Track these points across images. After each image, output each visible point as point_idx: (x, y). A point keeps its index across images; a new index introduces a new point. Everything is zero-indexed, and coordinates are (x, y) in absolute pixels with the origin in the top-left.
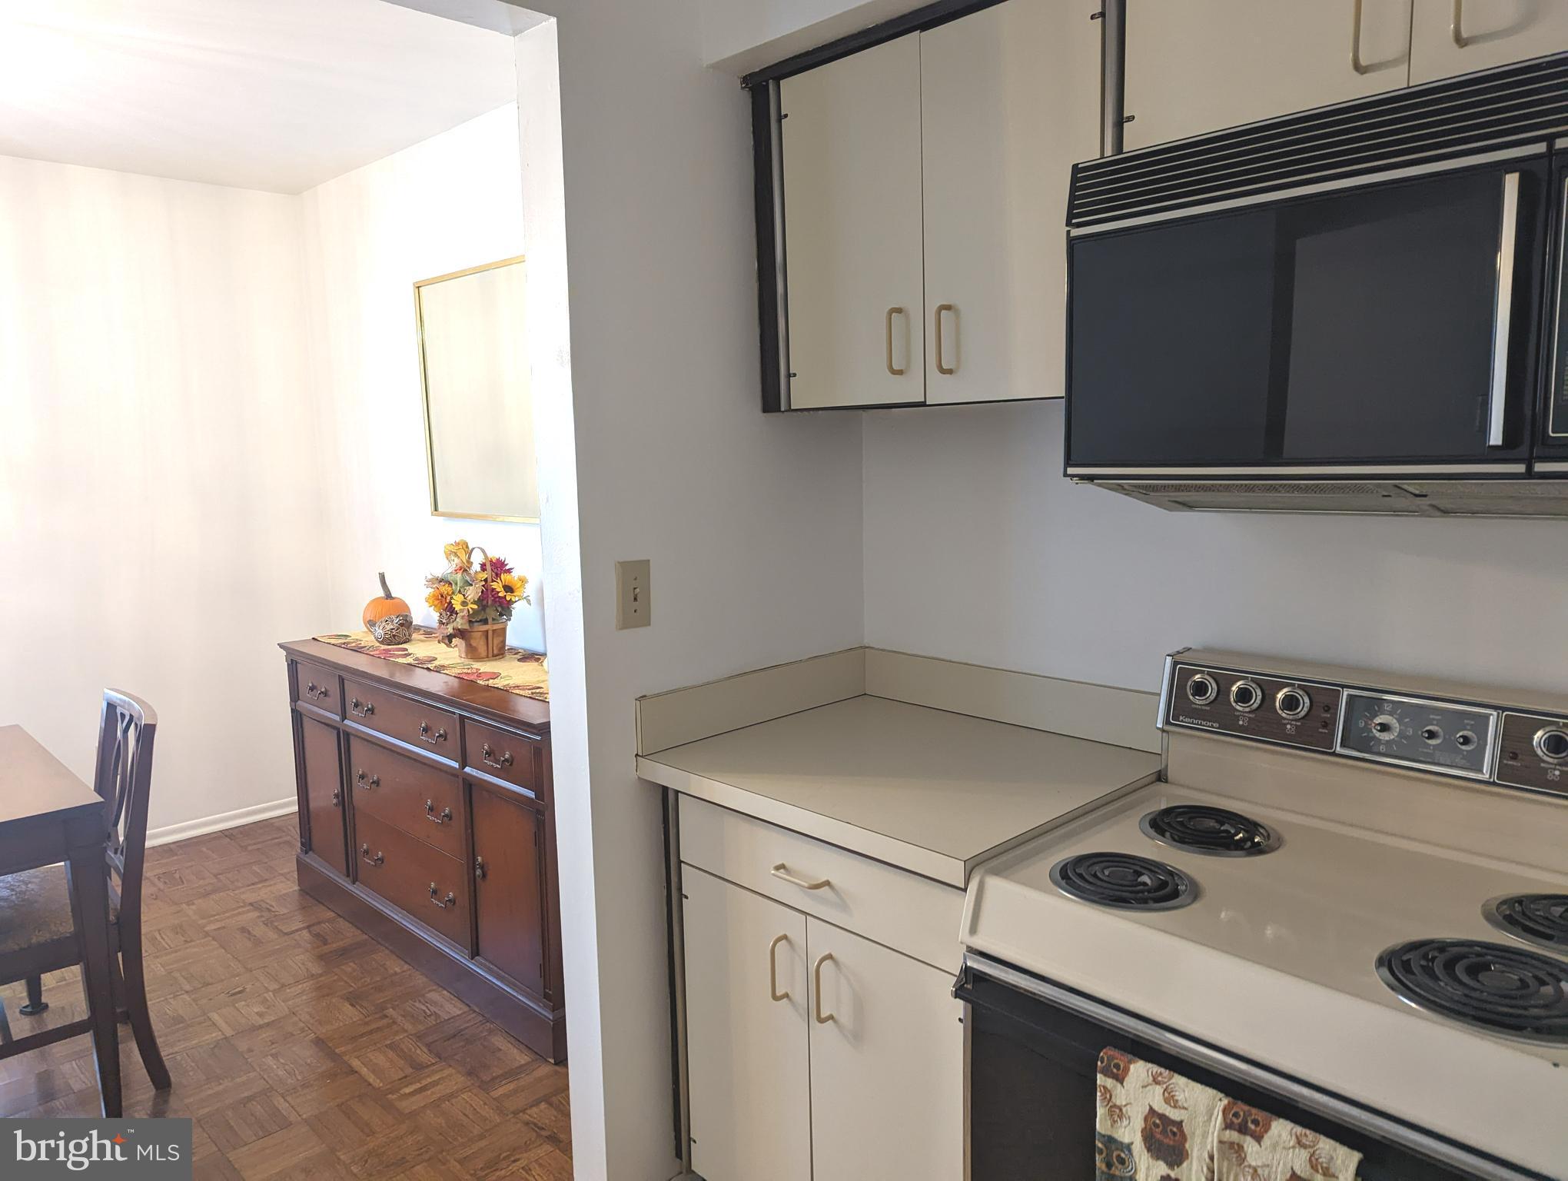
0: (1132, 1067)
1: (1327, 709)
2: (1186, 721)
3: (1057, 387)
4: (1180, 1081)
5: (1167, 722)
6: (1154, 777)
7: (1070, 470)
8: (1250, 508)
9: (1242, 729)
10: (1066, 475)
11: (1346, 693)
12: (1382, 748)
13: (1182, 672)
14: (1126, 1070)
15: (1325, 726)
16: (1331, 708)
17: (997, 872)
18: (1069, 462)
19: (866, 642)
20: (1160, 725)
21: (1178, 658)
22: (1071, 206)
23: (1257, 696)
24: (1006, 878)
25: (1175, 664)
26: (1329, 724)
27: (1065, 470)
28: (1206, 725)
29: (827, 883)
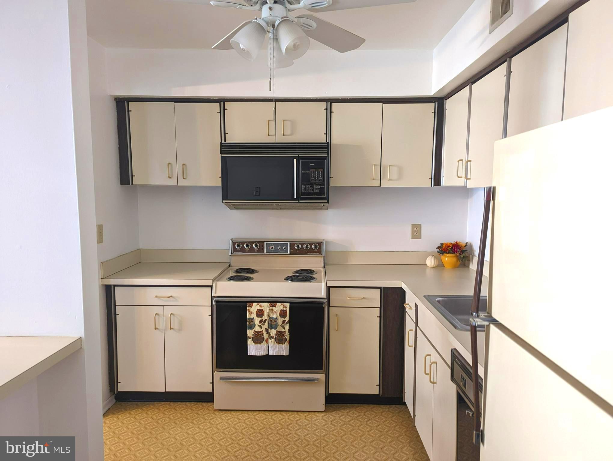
0: (253, 304)
1: (262, 246)
2: (236, 253)
3: (220, 184)
4: (262, 304)
5: (232, 254)
6: (228, 266)
7: (223, 201)
8: (248, 209)
9: (247, 252)
10: (223, 202)
11: (265, 242)
12: (272, 252)
13: (234, 243)
14: (252, 305)
15: (262, 249)
16: (263, 246)
17: (218, 281)
18: (223, 200)
19: (140, 247)
20: (230, 254)
21: (232, 240)
22: (221, 150)
23: (250, 246)
24: (221, 281)
25: (232, 241)
26: (263, 249)
27: (222, 201)
28: (240, 253)
29: (171, 296)
